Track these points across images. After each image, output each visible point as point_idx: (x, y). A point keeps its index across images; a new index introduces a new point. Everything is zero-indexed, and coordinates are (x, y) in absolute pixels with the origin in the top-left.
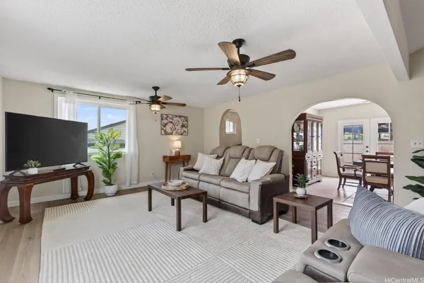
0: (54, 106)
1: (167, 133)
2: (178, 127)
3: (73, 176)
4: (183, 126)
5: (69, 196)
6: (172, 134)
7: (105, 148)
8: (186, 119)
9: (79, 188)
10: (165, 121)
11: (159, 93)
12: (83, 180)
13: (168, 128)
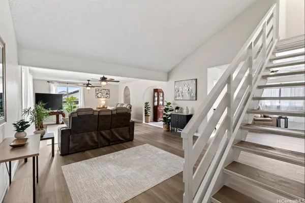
0: (49, 90)
1: (98, 97)
2: (104, 95)
3: (57, 115)
4: (107, 94)
5: (56, 123)
6: (101, 97)
7: (70, 104)
8: (109, 91)
9: (60, 120)
10: (98, 92)
11: (90, 82)
12: (61, 117)
13: (99, 95)
